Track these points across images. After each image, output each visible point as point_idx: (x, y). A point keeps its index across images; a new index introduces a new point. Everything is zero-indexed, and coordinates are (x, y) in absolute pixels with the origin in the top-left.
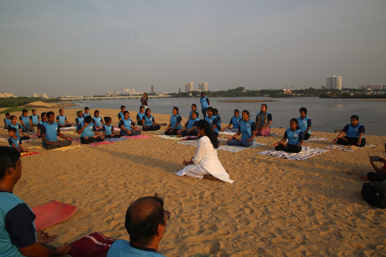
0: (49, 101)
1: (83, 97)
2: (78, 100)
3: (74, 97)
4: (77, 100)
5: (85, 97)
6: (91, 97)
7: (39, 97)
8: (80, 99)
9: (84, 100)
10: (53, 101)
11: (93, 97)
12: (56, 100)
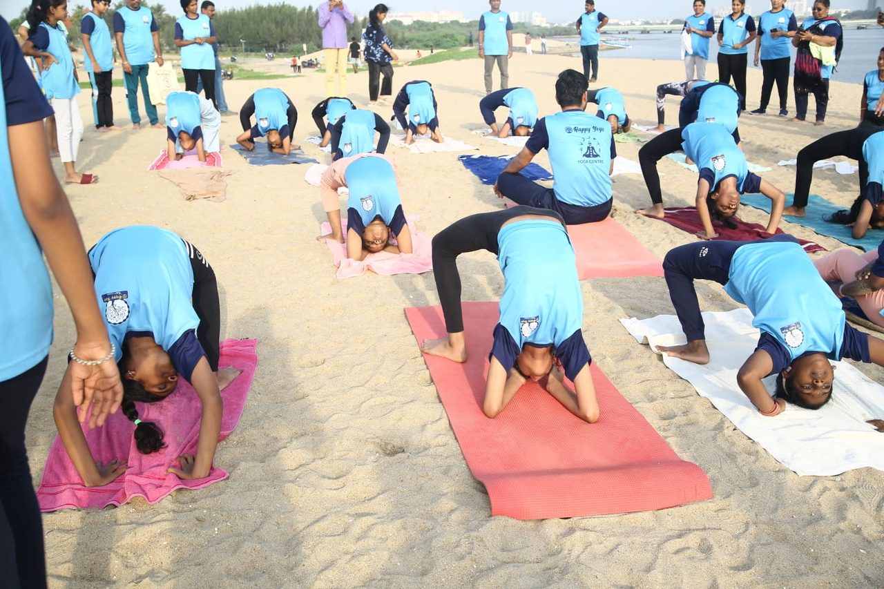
0: (547, 33)
1: (642, 24)
2: (627, 33)
3: (617, 24)
4: (623, 33)
5: (647, 23)
6: (666, 24)
7: (522, 21)
8: (632, 30)
9: (644, 32)
10: (556, 35)
11: (672, 23)
12: (566, 31)
